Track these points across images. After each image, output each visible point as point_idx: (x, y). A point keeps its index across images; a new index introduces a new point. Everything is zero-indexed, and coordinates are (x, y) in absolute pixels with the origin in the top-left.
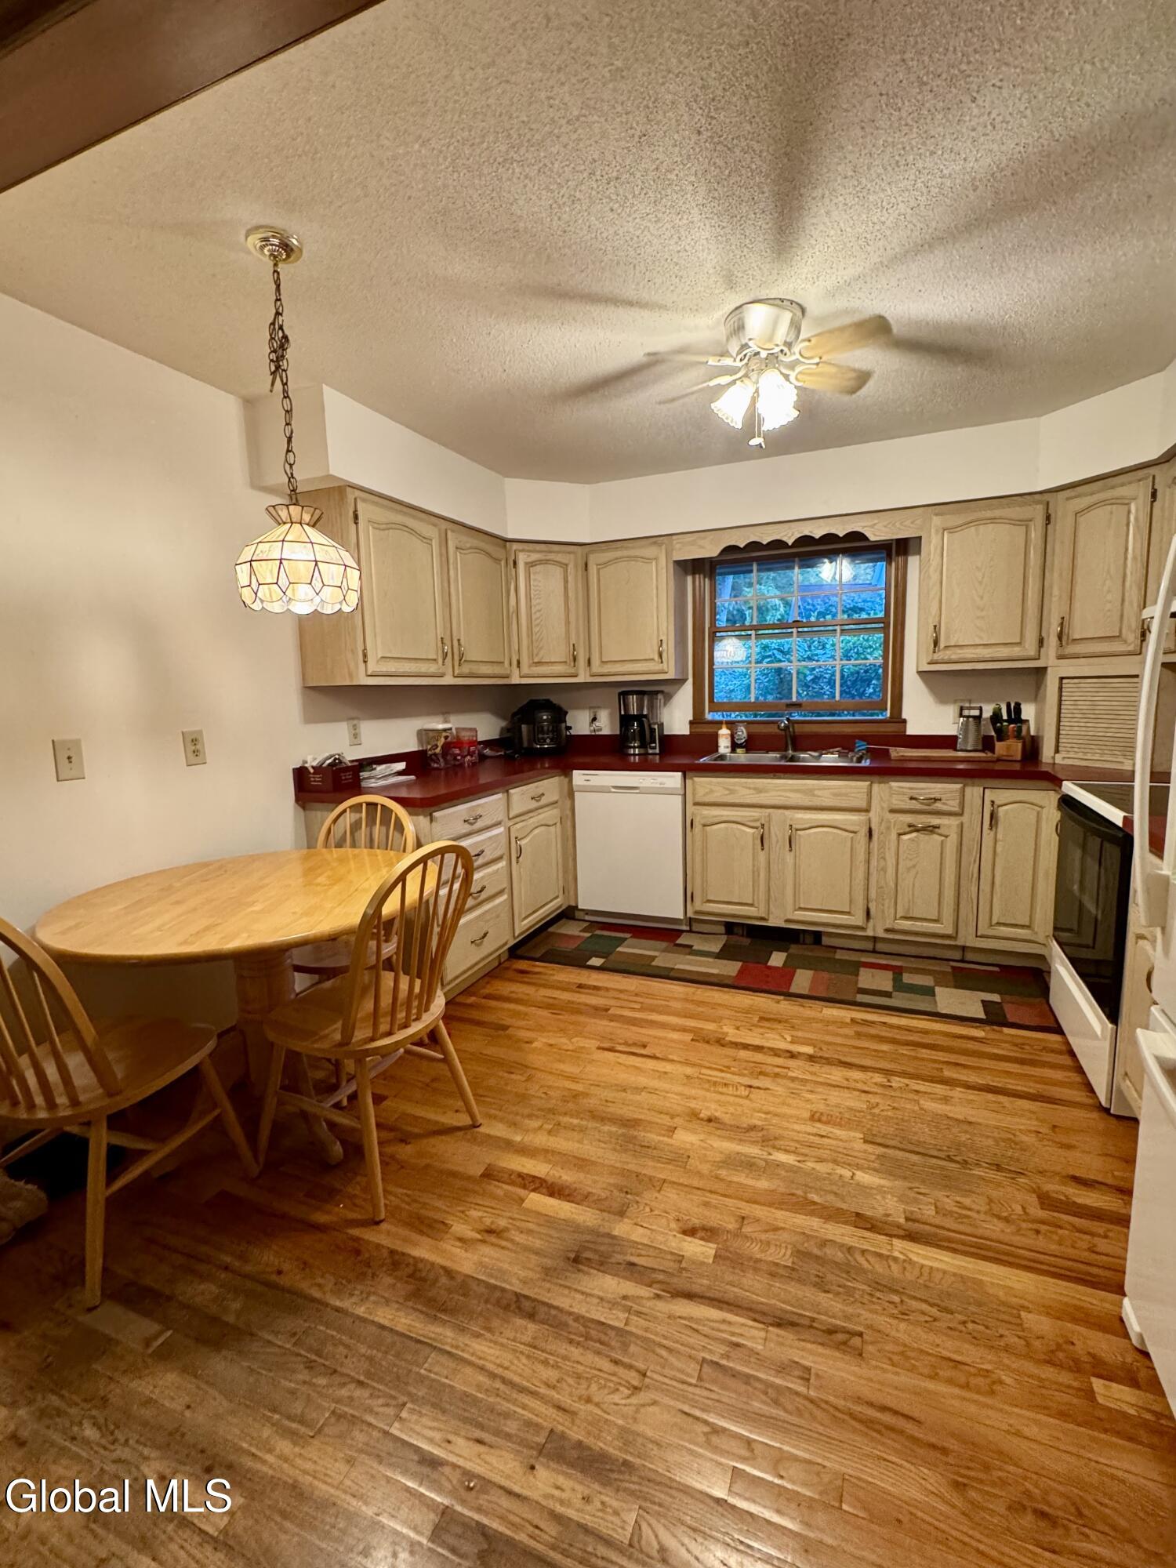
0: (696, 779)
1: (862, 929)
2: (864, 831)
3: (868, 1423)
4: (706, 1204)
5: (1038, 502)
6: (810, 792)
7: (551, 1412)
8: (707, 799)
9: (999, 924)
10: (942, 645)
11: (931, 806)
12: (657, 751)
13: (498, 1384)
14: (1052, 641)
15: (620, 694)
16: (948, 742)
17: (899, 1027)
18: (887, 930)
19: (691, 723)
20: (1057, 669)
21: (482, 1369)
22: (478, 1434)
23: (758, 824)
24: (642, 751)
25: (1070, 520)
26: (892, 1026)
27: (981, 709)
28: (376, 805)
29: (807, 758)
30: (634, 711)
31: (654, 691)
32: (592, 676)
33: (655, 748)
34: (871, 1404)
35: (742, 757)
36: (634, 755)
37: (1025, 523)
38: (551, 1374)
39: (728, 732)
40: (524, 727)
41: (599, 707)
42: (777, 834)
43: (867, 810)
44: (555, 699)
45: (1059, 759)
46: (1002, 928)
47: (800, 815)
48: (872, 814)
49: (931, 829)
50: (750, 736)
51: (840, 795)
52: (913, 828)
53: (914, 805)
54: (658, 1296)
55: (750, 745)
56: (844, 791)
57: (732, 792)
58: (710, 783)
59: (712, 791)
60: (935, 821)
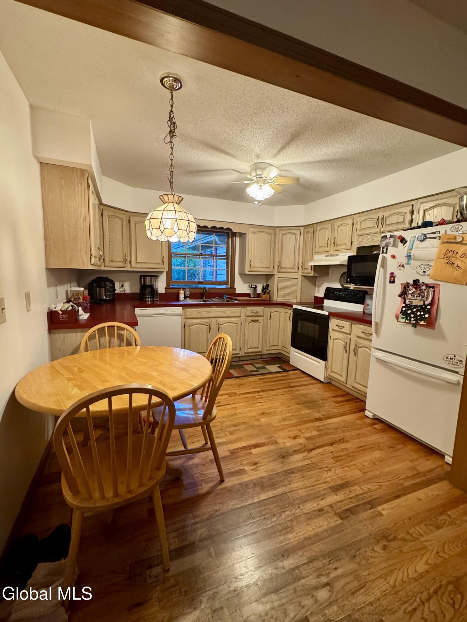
0: (186, 309)
1: (239, 354)
2: (240, 323)
3: (362, 450)
4: (290, 431)
5: (273, 229)
6: (224, 312)
7: (324, 485)
8: (191, 317)
9: (271, 346)
10: (252, 266)
11: (257, 315)
12: (158, 299)
13: (309, 489)
14: (276, 267)
15: (141, 276)
16: (248, 295)
17: (270, 378)
18: (245, 353)
19: (166, 288)
20: (277, 275)
21: (301, 488)
22: (320, 498)
23: (208, 324)
24: (152, 299)
25: (281, 236)
26: (268, 378)
27: (256, 285)
28: (114, 327)
29: (211, 301)
30: (148, 283)
31: (155, 275)
32: (131, 268)
33: (157, 298)
34: (359, 447)
35: (189, 301)
36: (149, 301)
37: (271, 234)
38: (314, 479)
39: (183, 292)
40: (98, 289)
41: (124, 281)
42: (213, 327)
43: (240, 317)
44: (110, 277)
45: (278, 300)
46: (272, 347)
47: (221, 320)
48: (241, 318)
49: (257, 321)
50: (190, 294)
51: (233, 312)
52: (253, 321)
53: (253, 314)
54: (308, 453)
55: (192, 296)
56: (234, 311)
57: (199, 313)
58: (192, 311)
59: (192, 314)
60: (257, 318)
